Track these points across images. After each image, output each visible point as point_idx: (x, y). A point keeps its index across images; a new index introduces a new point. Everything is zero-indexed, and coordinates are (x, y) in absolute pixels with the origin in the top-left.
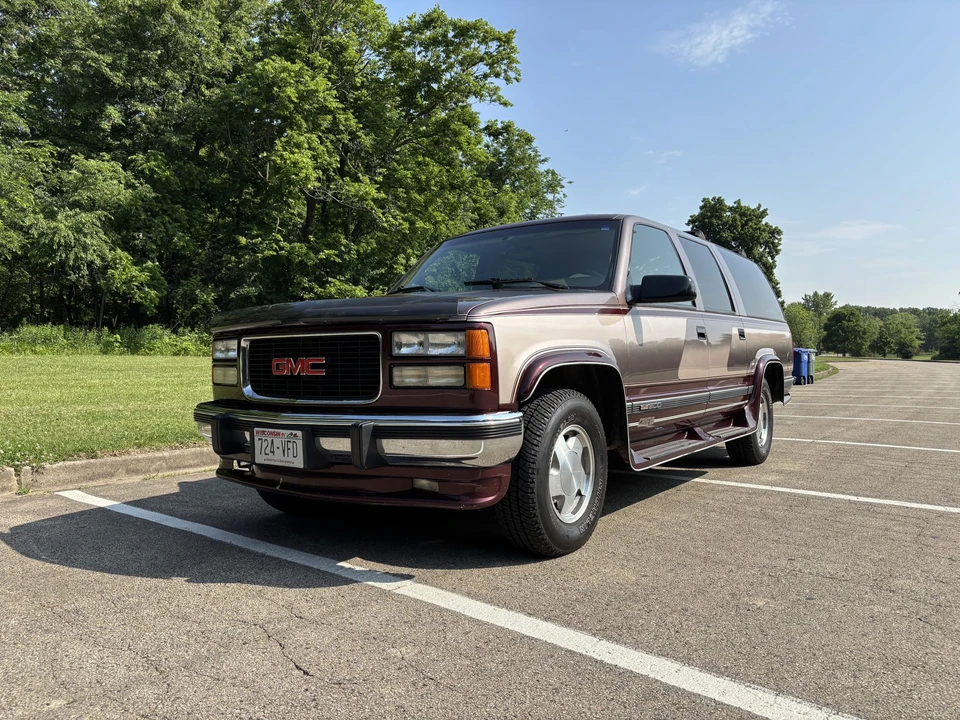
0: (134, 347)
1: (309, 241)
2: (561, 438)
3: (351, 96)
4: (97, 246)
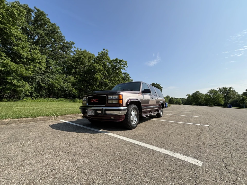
0: (74, 101)
1: (99, 87)
2: (132, 112)
3: (105, 69)
4: (70, 88)
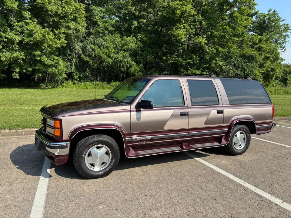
1: (183, 57)
2: (94, 148)
3: (201, 9)
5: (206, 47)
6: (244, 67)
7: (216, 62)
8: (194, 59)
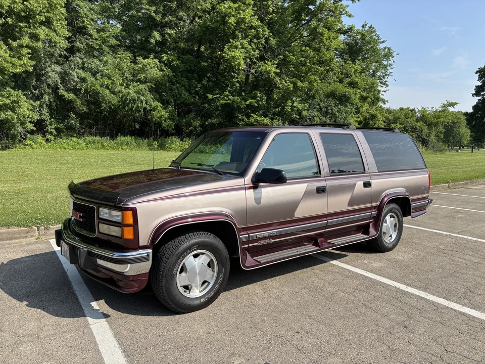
1: (242, 95)
2: (188, 258)
5: (278, 79)
6: (334, 112)
7: (293, 104)
8: (259, 99)
